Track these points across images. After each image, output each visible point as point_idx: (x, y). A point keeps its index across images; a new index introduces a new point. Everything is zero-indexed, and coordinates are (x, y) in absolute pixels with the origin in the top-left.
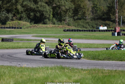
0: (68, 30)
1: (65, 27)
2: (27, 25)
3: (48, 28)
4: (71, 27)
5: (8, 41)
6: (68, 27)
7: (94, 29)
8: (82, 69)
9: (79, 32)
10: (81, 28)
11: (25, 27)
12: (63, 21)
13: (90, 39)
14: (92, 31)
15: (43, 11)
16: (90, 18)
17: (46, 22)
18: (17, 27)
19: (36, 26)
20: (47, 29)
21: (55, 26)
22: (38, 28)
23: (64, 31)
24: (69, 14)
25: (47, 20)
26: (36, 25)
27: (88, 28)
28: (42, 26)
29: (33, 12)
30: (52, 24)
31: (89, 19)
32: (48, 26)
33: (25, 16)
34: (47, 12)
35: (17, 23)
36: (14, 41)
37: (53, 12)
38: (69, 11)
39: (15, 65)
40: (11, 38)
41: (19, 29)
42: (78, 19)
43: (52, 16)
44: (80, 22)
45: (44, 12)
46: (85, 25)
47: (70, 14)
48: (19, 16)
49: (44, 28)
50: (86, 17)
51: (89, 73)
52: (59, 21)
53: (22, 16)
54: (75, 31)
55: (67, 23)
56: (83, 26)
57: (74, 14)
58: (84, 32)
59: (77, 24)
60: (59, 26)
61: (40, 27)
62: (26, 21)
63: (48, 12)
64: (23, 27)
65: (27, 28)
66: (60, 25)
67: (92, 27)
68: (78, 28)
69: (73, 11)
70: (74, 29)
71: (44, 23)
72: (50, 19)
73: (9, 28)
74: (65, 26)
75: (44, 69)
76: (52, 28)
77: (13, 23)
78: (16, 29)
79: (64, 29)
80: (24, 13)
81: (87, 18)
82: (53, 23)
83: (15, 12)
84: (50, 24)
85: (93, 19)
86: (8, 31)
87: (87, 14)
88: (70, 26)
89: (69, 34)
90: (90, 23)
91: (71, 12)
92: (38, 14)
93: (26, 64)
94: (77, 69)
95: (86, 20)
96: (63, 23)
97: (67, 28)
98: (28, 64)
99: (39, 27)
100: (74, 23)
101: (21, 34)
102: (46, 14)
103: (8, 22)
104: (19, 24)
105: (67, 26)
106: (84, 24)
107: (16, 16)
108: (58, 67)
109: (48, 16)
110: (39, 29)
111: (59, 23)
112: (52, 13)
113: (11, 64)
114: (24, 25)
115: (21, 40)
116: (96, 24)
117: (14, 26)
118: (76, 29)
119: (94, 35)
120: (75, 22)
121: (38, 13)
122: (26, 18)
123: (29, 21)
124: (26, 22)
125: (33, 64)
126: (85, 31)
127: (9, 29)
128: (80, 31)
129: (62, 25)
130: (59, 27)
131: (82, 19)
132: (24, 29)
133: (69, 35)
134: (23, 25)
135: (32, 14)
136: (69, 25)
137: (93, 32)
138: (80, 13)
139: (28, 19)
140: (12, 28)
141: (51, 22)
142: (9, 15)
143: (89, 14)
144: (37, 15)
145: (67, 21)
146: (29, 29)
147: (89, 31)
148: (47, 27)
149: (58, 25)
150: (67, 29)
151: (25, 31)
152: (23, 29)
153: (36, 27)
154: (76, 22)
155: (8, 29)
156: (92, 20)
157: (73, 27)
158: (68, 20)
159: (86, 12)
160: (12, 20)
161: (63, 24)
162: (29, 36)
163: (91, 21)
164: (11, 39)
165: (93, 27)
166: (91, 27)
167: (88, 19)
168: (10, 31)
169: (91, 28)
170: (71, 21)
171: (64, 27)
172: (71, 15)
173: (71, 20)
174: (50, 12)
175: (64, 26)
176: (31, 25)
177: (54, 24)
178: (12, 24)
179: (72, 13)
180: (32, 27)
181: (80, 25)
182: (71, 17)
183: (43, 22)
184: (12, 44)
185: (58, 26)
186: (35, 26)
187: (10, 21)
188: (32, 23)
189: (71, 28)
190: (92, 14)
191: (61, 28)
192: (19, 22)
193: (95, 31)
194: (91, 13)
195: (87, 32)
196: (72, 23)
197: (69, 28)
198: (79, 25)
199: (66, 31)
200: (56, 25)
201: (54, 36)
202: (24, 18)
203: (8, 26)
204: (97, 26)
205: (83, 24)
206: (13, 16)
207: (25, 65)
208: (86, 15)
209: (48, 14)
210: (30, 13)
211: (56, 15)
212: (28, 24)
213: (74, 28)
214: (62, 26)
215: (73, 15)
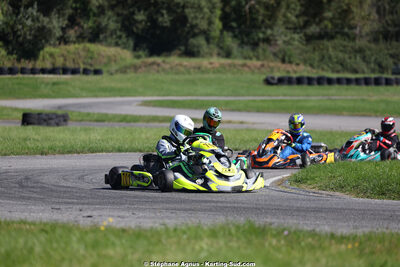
0: (281, 81)
1: (272, 69)
2: (122, 59)
3: (203, 72)
4: (294, 67)
5: (48, 125)
6: (283, 66)
7: (385, 76)
8: (332, 236)
9: (326, 87)
10: (333, 71)
11: (114, 67)
12: (261, 44)
13: (370, 116)
14: (377, 82)
15: (184, 7)
16: (372, 32)
17: (195, 49)
18: (82, 66)
19: (158, 65)
20: (199, 76)
21: (230, 65)
22: (164, 70)
23: (268, 82)
24: (285, 16)
25: (201, 40)
26: (158, 60)
27: (363, 72)
28: (181, 65)
29: (146, 10)
30: (219, 55)
31: (367, 35)
32: (204, 62)
33: (112, 25)
34: (200, 8)
35: (83, 54)
36: (69, 122)
37: (223, 10)
38: (288, 7)
39: (72, 218)
40: (60, 112)
41: (92, 78)
42: (321, 37)
43: (218, 24)
44: (330, 49)
45: (187, 11)
46: (348, 61)
47: (289, 15)
48: (88, 25)
49: (189, 73)
50: (352, 28)
51: (357, 252)
52: (247, 44)
53: (104, 24)
54: (310, 81)
55: (280, 51)
56: (342, 64)
57: (306, 18)
58: (345, 87)
59: (316, 56)
60: (248, 62)
61: (172, 68)
62: (117, 44)
63: (206, 10)
64: (104, 69)
65: (124, 70)
66: (251, 59)
67: (377, 67)
68: (323, 69)
69: (302, 5)
70: (305, 74)
71: (190, 53)
72: (214, 38)
73: (53, 71)
74: (272, 64)
75: (184, 232)
76: (219, 72)
77: (68, 52)
78: (77, 76)
79: (270, 75)
80: (110, 13)
81: (357, 31)
82: (224, 54)
83: (76, 9)
84: (211, 55)
85: (381, 36)
86: (47, 84)
87: (357, 18)
88: (290, 62)
89: (285, 95)
90: (368, 53)
91: (294, 10)
92: (165, 19)
93: (116, 213)
94: (313, 234)
95: (354, 39)
96: (264, 50)
97: (280, 70)
98: (122, 214)
99: (167, 66)
100: (306, 52)
101: (96, 96)
102: (196, 18)
103: (48, 49)
104: (90, 55)
105: (280, 64)
106: (347, 56)
107: (78, 24)
108: (238, 228)
109: (203, 25)
110: (170, 77)
111: (247, 50)
112: (218, 12)
113: (56, 216)
114: (111, 60)
115: (97, 121)
116: (392, 56)
117: (70, 65)
118: (314, 73)
119: (384, 98)
120: (309, 48)
121: (164, 12)
122: (119, 33)
123: (131, 43)
124: (119, 49)
125: (141, 214)
126: (349, 81)
127: (51, 76)
128: (330, 81)
129: (258, 58)
130: (249, 67)
131: (339, 36)
132: (111, 74)
133: (288, 98)
134: (105, 60)
135: (140, 16)
136: (287, 59)
137: (382, 88)
138: (328, 14)
139: (127, 37)
140: (65, 71)
141: (216, 50)
142: (50, 22)
143: (363, 18)
144: (160, 19)
145: (280, 42)
146: (131, 75)
147: (367, 82)
148: (199, 68)
149: (245, 58)
150: (277, 75)
151: (113, 85)
152: (105, 75)
153: (155, 67)
154: (314, 49)
155: (46, 76)
156: (376, 40)
157: (302, 67)
158: (285, 42)
159: (354, 9)
160: (64, 40)
161: (261, 58)
162: (129, 103)
163: (373, 46)
164: (57, 116)
165: (380, 65)
166: (372, 65)
167: (361, 36)
168: (54, 84)
169: (373, 71)
170: (296, 43)
171: (269, 67)
172: (293, 19)
173: (293, 39)
174: (214, 7)
175: (265, 63)
176: (138, 62)
177: (228, 55)
178: (63, 55)
179: (297, 12)
180: (140, 67)
181: (330, 58)
182: (295, 29)
183: (183, 48)
184: (62, 136)
185: (244, 65)
186: (153, 63)
187: (54, 45)
188: (141, 53)
189: (295, 72)
190: (377, 17)
191: (253, 72)
192: (92, 47)
193: (388, 82)
194: (374, 11)
195: (357, 87)
196: (298, 51)
197: (288, 72)
198: (326, 59)
199: (276, 81)
200: (235, 58)
201: (227, 103)
202: (108, 33)
203: (48, 65)
204: (395, 64)
205: (341, 55)
206: (67, 26)
207: (111, 220)
208: (353, 18)
209: (203, 18)
210: (133, 13)
211: (234, 20)
212: (126, 55)
213: (304, 71)
214: (259, 63)
215: (301, 20)
